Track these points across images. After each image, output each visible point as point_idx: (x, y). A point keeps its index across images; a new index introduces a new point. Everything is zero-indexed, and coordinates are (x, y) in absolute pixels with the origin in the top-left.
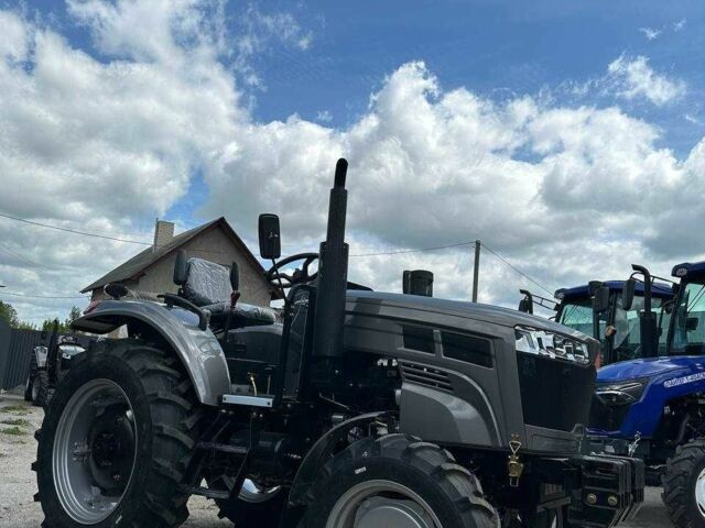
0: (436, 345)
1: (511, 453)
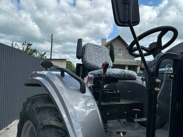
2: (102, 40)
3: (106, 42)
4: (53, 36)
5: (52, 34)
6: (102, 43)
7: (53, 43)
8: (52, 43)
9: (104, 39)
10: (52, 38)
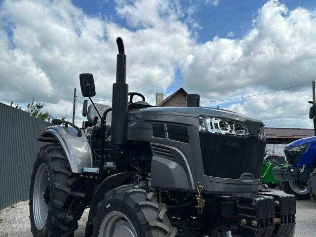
0: (165, 133)
1: (198, 194)
2: (157, 96)
3: (163, 98)
4: (76, 92)
5: (75, 89)
6: (157, 100)
7: (76, 102)
8: (74, 102)
9: (160, 94)
10: (75, 94)
